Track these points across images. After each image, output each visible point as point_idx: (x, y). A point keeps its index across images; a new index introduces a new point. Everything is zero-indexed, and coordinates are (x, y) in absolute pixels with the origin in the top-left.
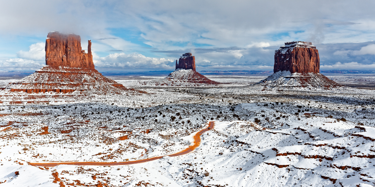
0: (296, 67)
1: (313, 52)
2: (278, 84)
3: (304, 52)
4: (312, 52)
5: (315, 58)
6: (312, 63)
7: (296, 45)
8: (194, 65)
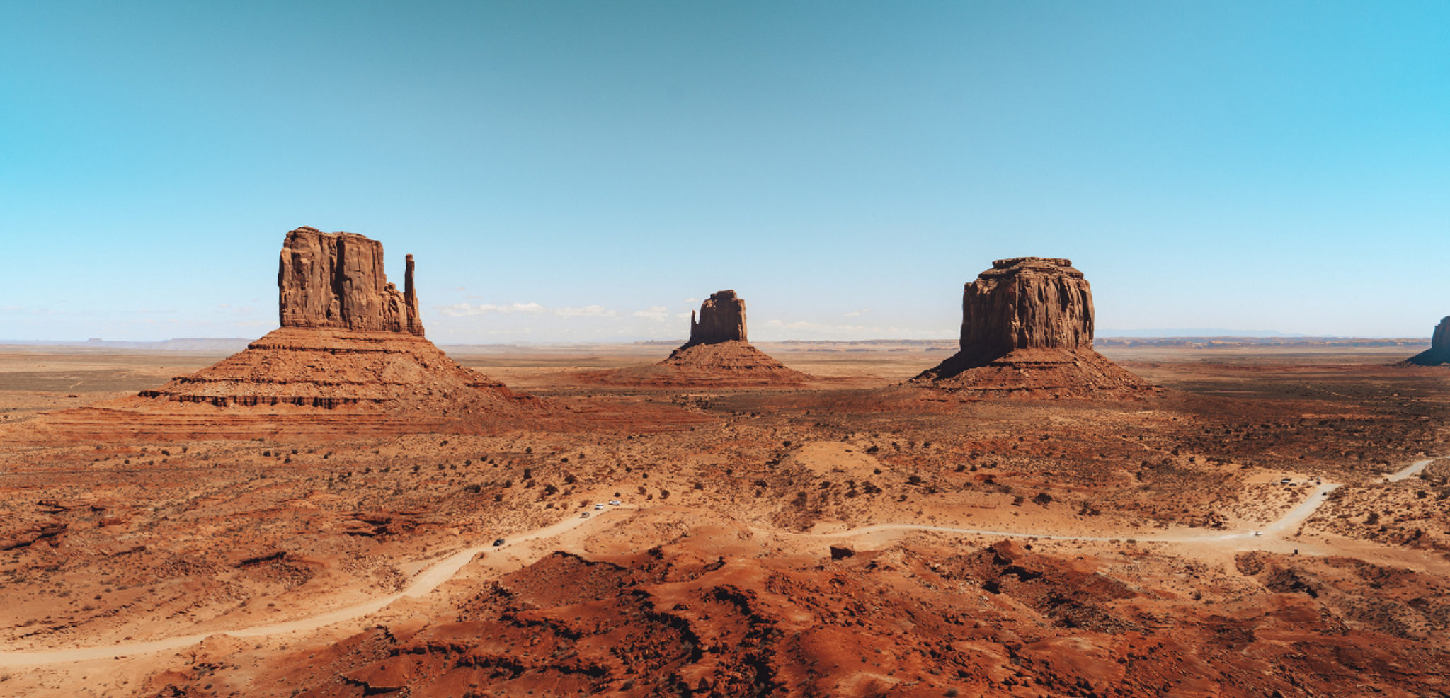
0: (1021, 333)
1: (1073, 290)
2: (968, 382)
3: (1045, 290)
4: (1069, 288)
5: (1081, 306)
6: (1068, 324)
7: (1021, 269)
8: (742, 328)
